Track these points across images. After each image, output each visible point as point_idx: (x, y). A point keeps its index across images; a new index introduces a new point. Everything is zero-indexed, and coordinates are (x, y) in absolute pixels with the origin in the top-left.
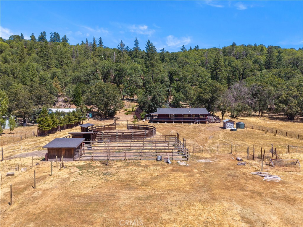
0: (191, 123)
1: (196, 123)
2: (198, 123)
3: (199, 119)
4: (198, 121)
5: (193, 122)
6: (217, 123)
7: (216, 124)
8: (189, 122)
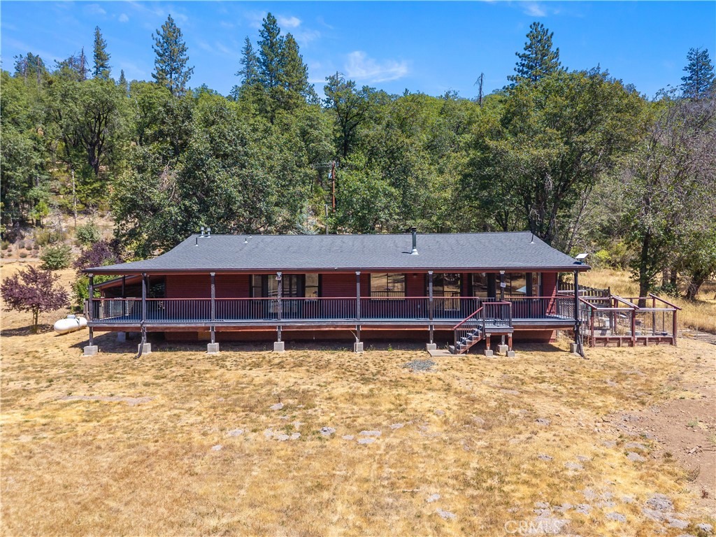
0: (432, 346)
1: (478, 348)
2: (495, 350)
3: (497, 313)
4: (491, 327)
5: (445, 339)
6: (644, 341)
7: (639, 348)
8: (416, 340)
